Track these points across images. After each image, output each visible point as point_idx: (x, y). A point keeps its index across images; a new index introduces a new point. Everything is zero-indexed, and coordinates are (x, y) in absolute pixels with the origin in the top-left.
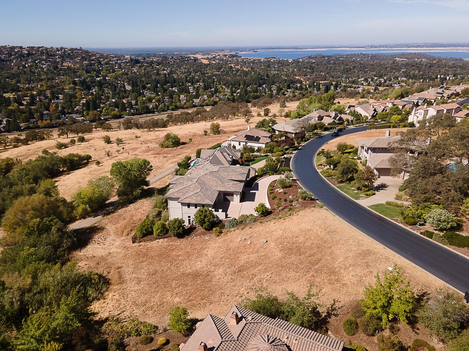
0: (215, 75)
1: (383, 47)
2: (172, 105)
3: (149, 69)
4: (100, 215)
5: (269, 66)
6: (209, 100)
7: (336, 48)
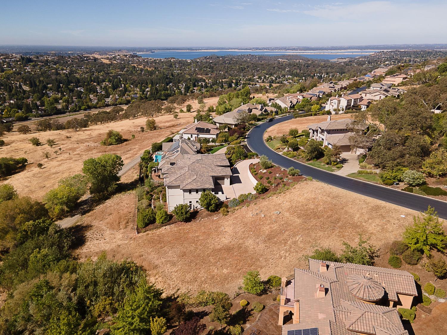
0: (120, 75)
1: (266, 50)
2: (84, 105)
3: (45, 69)
4: (77, 214)
5: (171, 66)
6: (122, 99)
7: (227, 49)
